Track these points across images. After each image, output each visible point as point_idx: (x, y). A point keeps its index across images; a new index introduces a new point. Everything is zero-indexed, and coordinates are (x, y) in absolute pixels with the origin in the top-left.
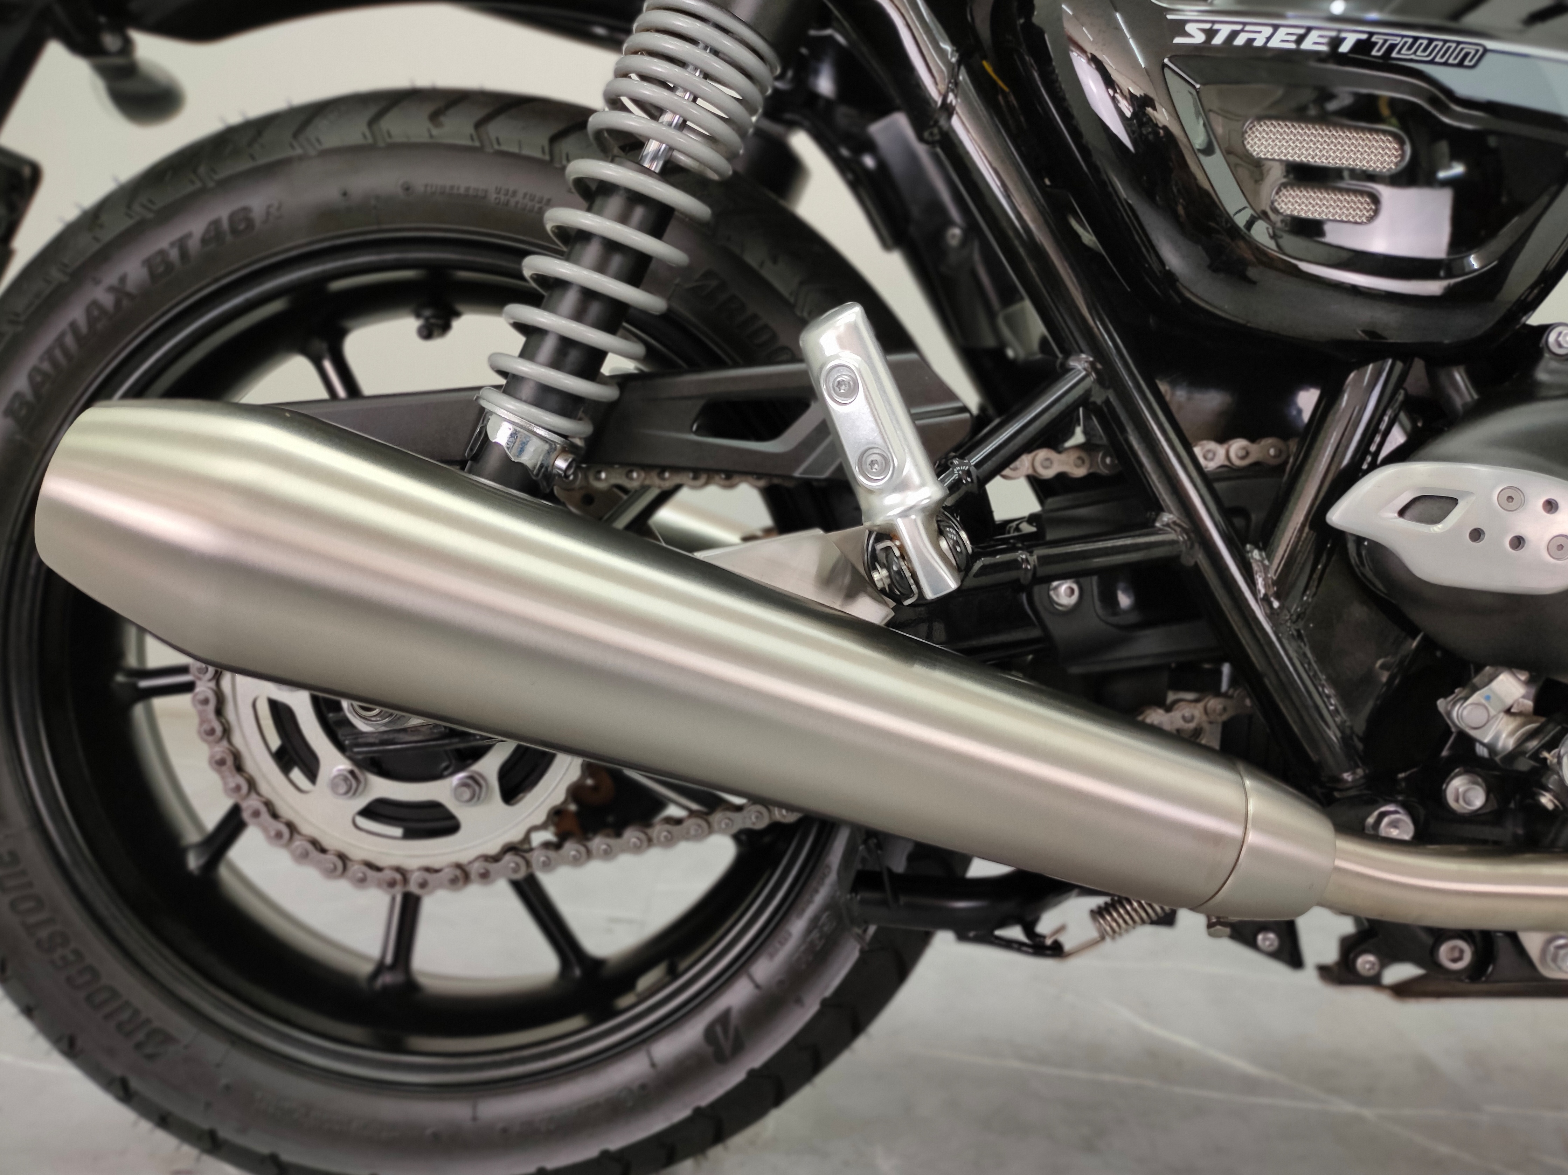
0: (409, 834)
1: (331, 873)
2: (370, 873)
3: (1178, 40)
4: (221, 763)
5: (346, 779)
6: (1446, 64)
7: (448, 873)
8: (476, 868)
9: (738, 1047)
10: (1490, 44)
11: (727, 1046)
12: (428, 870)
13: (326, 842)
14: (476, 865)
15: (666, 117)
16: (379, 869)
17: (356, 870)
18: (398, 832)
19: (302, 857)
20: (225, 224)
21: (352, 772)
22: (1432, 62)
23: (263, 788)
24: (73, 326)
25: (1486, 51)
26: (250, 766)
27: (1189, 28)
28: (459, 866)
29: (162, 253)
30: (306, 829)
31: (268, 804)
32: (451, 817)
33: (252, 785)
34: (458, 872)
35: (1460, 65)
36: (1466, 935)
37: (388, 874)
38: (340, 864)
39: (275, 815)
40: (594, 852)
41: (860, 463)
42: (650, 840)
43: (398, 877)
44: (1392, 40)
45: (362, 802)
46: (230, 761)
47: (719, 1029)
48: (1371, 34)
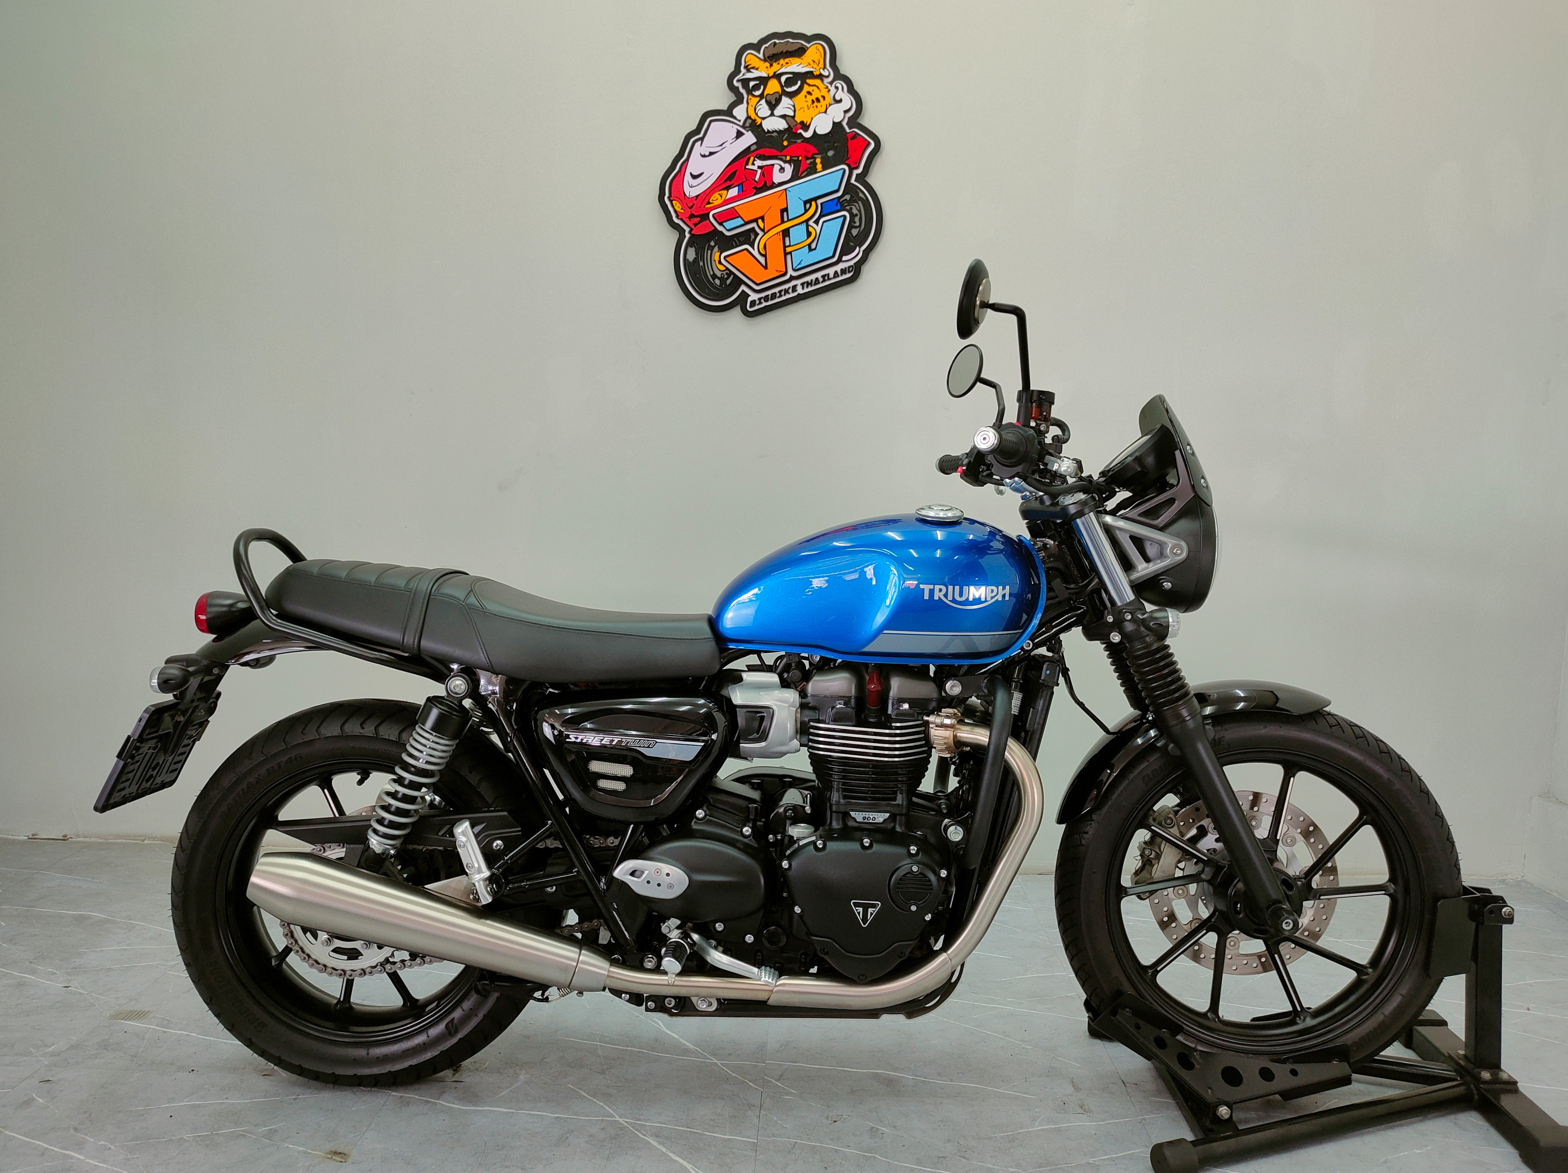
0: (349, 959)
1: (321, 971)
2: (333, 971)
3: (567, 740)
4: (287, 935)
5: (326, 941)
6: (644, 747)
7: (359, 972)
8: (368, 970)
9: (457, 1031)
10: (657, 740)
11: (453, 1031)
12: (353, 971)
13: (320, 961)
14: (368, 969)
15: (421, 761)
16: (337, 970)
17: (329, 970)
18: (346, 957)
19: (312, 966)
20: (293, 758)
21: (328, 939)
22: (640, 747)
23: (300, 943)
24: (243, 790)
25: (656, 742)
26: (296, 935)
27: (570, 736)
28: (363, 970)
29: (273, 767)
30: (313, 956)
31: (301, 948)
32: (360, 953)
33: (296, 941)
34: (362, 972)
35: (648, 747)
36: (675, 998)
37: (339, 972)
38: (324, 968)
39: (303, 952)
40: (406, 966)
41: (467, 866)
42: (424, 962)
43: (343, 973)
44: (628, 740)
45: (332, 948)
46: (289, 934)
47: (450, 1025)
48: (622, 739)
